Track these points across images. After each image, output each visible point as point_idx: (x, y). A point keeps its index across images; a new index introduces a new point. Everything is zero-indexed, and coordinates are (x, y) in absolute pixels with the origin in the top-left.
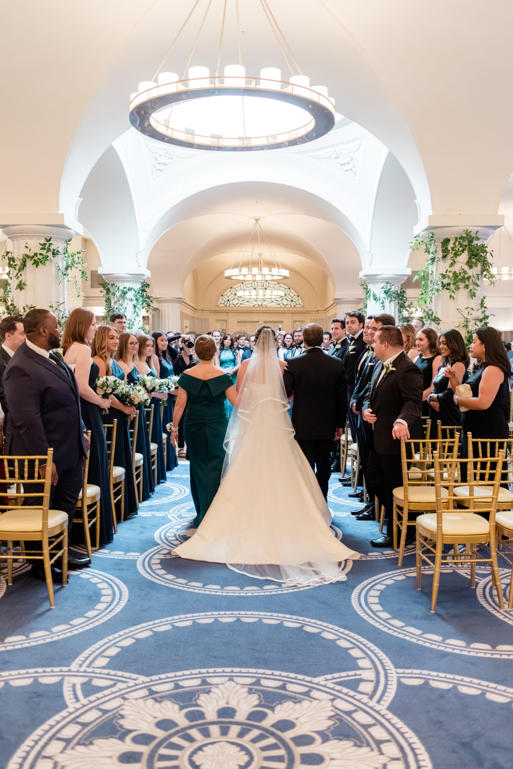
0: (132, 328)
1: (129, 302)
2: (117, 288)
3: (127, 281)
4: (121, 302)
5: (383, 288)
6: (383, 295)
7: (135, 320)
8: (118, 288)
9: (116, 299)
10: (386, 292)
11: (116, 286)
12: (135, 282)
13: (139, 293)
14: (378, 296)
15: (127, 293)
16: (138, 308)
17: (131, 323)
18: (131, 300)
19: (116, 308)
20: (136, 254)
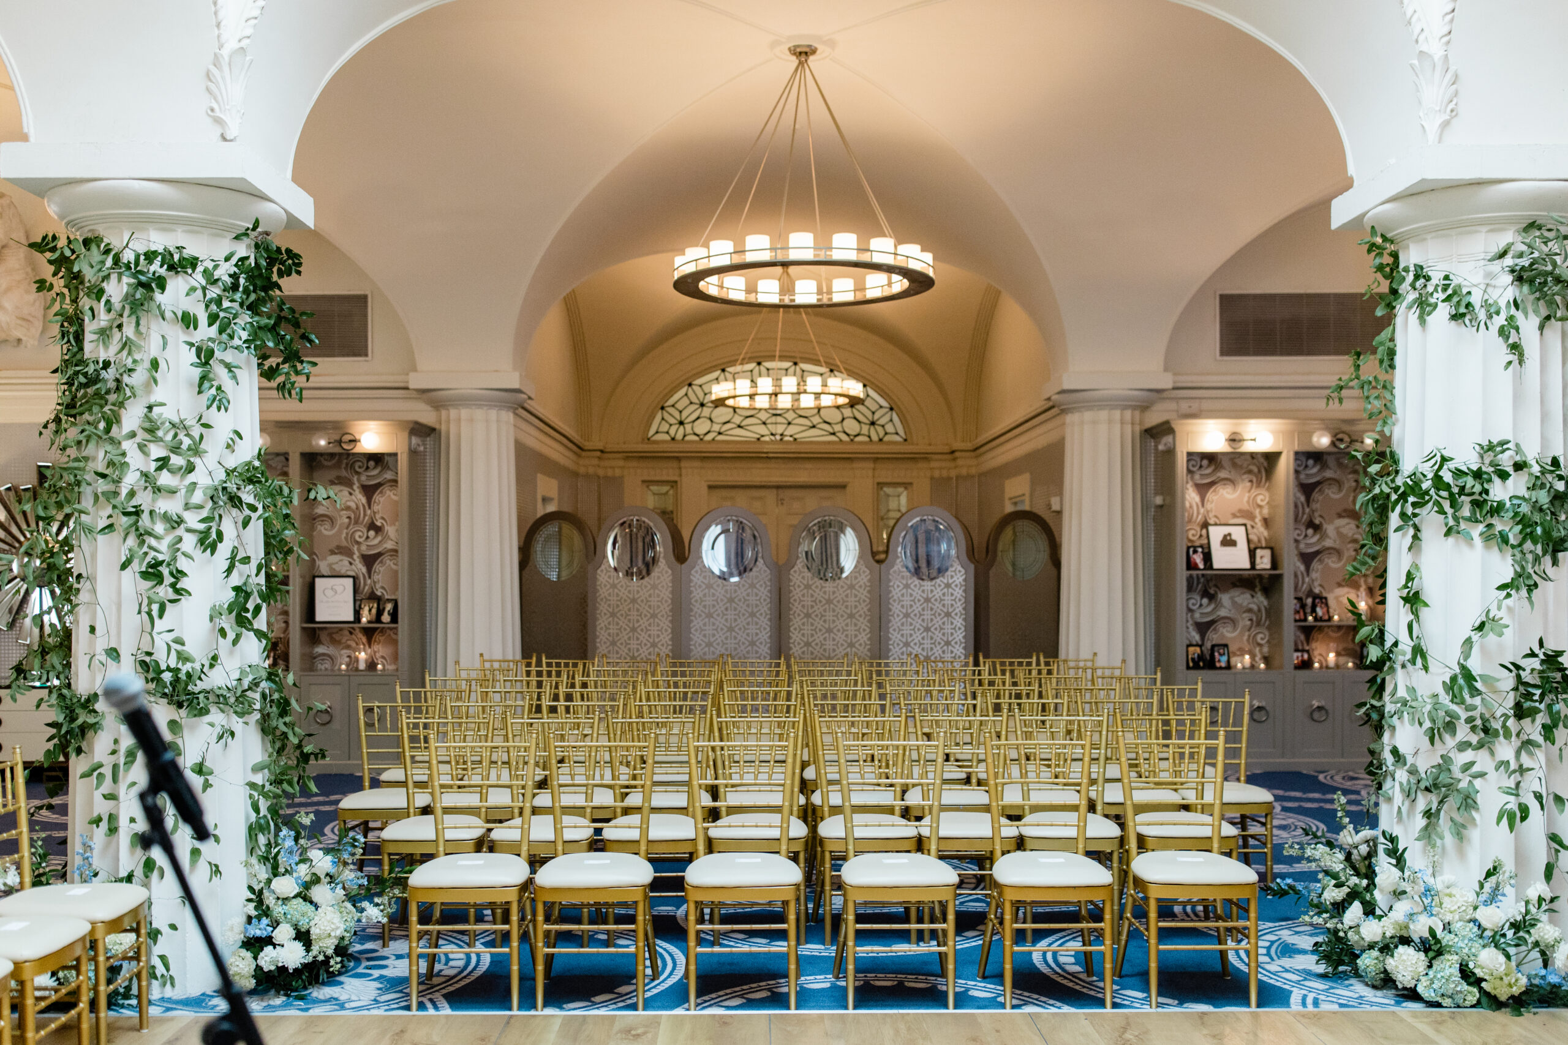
0: (190, 468)
1: (178, 335)
2: (109, 262)
3: (166, 223)
4: (129, 331)
5: (1502, 255)
6: (1505, 291)
7: (207, 426)
8: (117, 261)
9: (104, 318)
10: (1520, 277)
11: (107, 251)
12: (212, 227)
13: (235, 287)
14: (1476, 299)
15: (162, 284)
16: (229, 367)
17: (187, 442)
18: (188, 321)
19: (106, 365)
20: (208, 76)
